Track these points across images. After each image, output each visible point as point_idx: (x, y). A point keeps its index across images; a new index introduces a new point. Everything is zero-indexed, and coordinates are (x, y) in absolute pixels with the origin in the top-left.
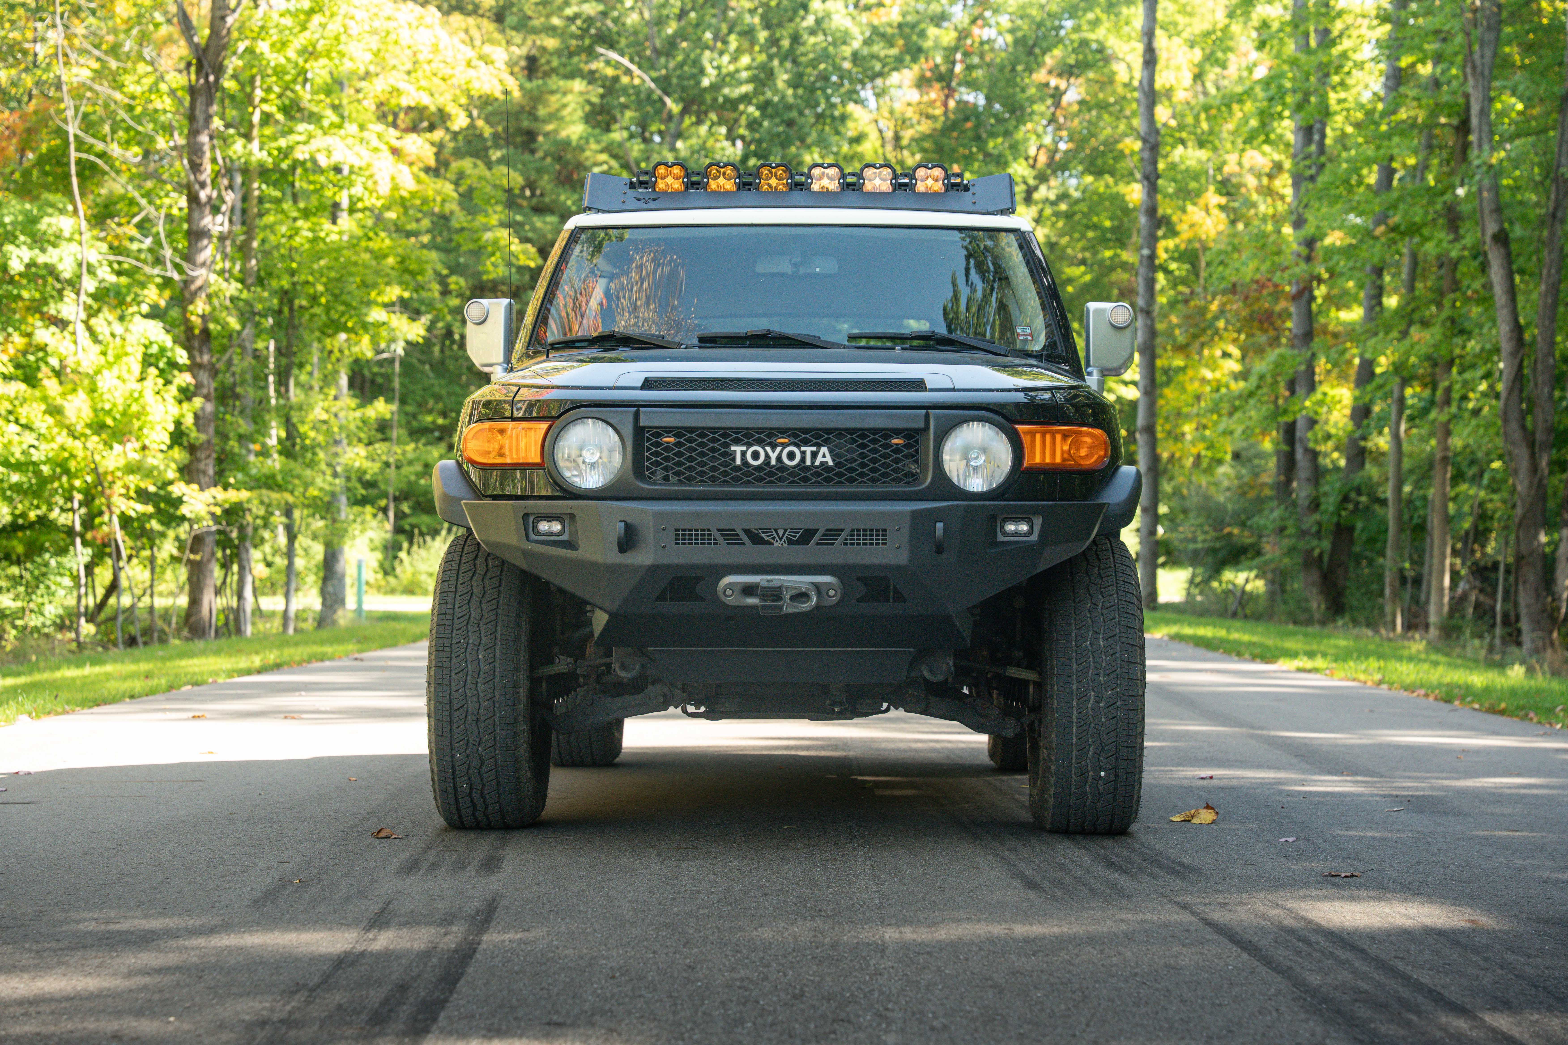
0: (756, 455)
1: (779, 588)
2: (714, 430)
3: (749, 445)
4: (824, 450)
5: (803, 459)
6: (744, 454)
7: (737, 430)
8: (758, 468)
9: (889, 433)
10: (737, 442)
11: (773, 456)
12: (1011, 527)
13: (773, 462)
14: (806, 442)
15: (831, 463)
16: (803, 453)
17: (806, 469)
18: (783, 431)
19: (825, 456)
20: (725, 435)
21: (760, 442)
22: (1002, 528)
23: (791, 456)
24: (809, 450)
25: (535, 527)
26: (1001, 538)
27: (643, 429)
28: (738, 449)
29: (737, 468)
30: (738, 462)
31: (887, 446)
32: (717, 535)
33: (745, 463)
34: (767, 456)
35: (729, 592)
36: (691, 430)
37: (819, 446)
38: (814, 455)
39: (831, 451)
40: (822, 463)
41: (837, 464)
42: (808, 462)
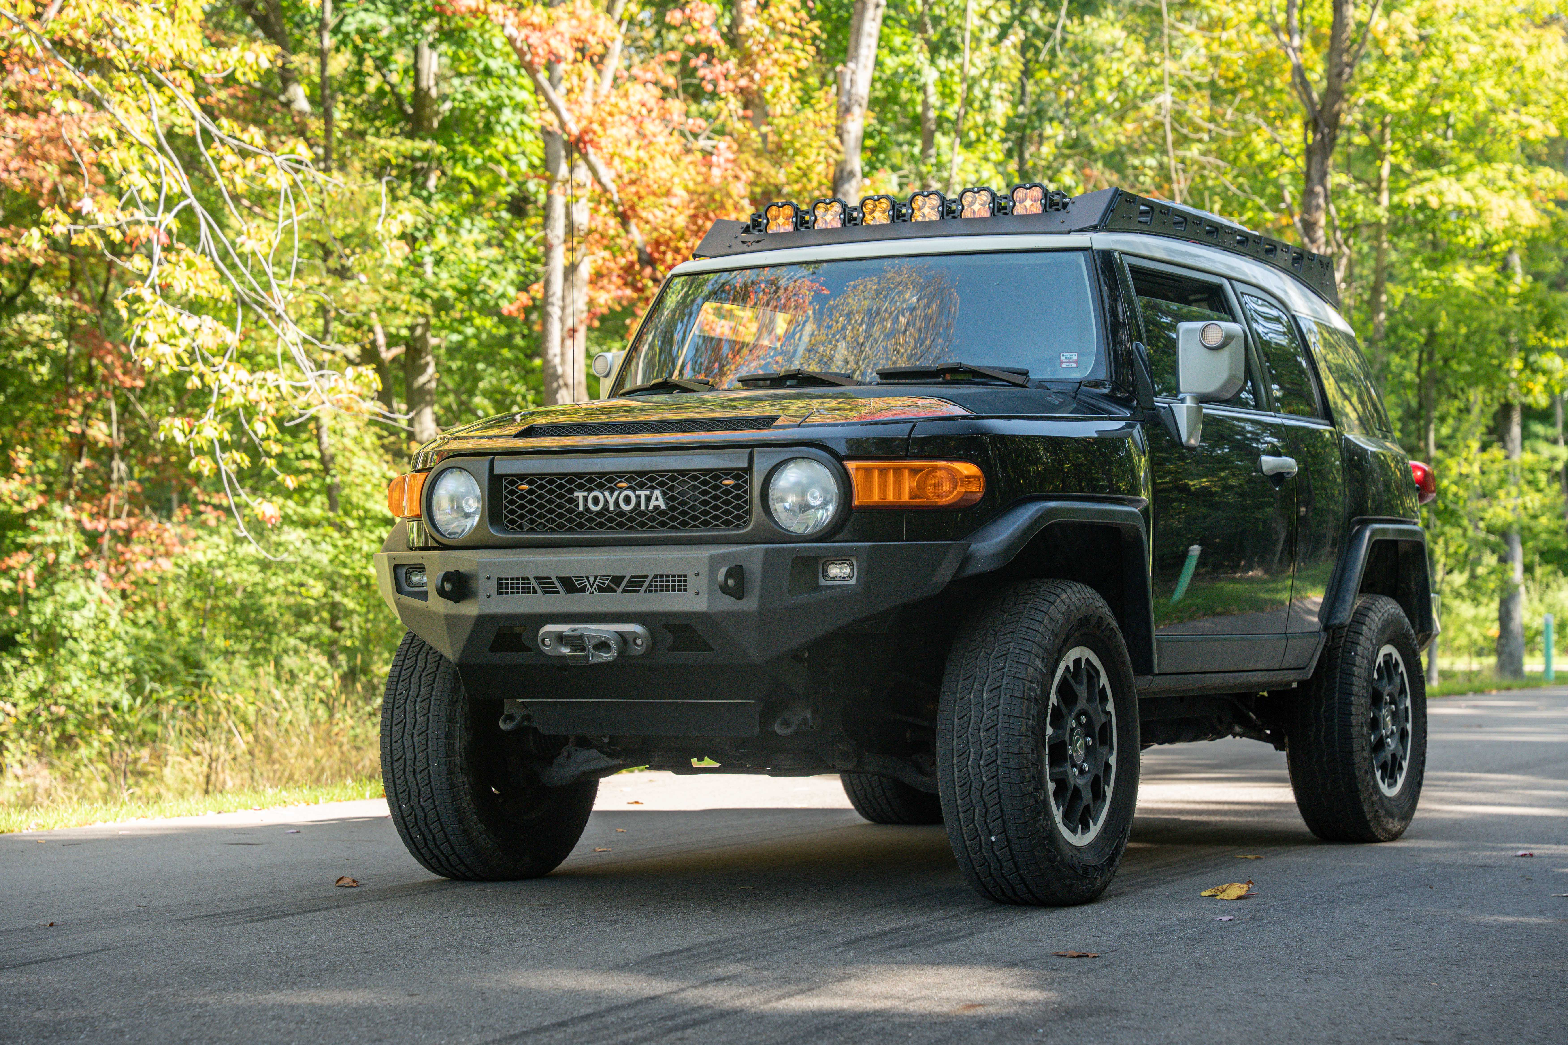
0: (596, 501)
1: (581, 637)
2: (561, 476)
3: (591, 490)
4: (657, 493)
5: (638, 504)
6: (585, 499)
7: (580, 475)
8: (599, 514)
9: (718, 474)
10: (581, 487)
11: (611, 501)
12: (834, 571)
13: (611, 508)
14: (642, 486)
15: (663, 507)
16: (638, 497)
17: (642, 514)
18: (621, 475)
19: (658, 500)
20: (571, 481)
21: (600, 487)
22: (825, 572)
23: (627, 500)
24: (643, 493)
25: (408, 578)
26: (823, 582)
27: (501, 477)
28: (580, 495)
29: (580, 515)
30: (581, 509)
31: (716, 487)
32: (534, 583)
33: (587, 509)
34: (606, 501)
35: (547, 642)
36: (541, 476)
37: (652, 488)
38: (648, 498)
39: (664, 494)
40: (656, 507)
41: (672, 508)
42: (643, 507)
